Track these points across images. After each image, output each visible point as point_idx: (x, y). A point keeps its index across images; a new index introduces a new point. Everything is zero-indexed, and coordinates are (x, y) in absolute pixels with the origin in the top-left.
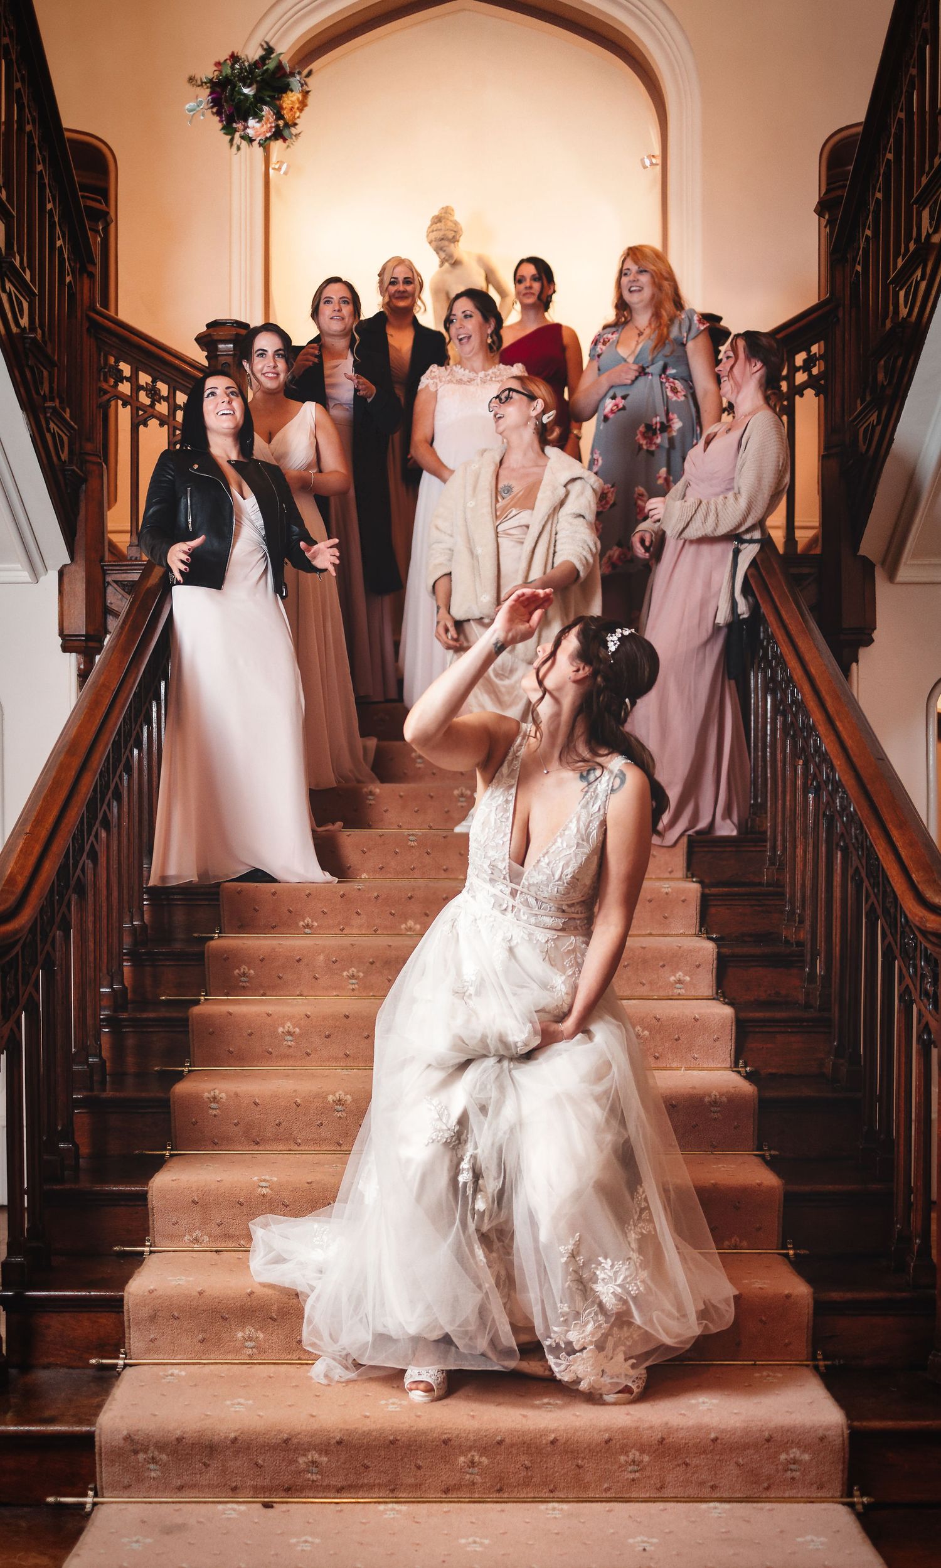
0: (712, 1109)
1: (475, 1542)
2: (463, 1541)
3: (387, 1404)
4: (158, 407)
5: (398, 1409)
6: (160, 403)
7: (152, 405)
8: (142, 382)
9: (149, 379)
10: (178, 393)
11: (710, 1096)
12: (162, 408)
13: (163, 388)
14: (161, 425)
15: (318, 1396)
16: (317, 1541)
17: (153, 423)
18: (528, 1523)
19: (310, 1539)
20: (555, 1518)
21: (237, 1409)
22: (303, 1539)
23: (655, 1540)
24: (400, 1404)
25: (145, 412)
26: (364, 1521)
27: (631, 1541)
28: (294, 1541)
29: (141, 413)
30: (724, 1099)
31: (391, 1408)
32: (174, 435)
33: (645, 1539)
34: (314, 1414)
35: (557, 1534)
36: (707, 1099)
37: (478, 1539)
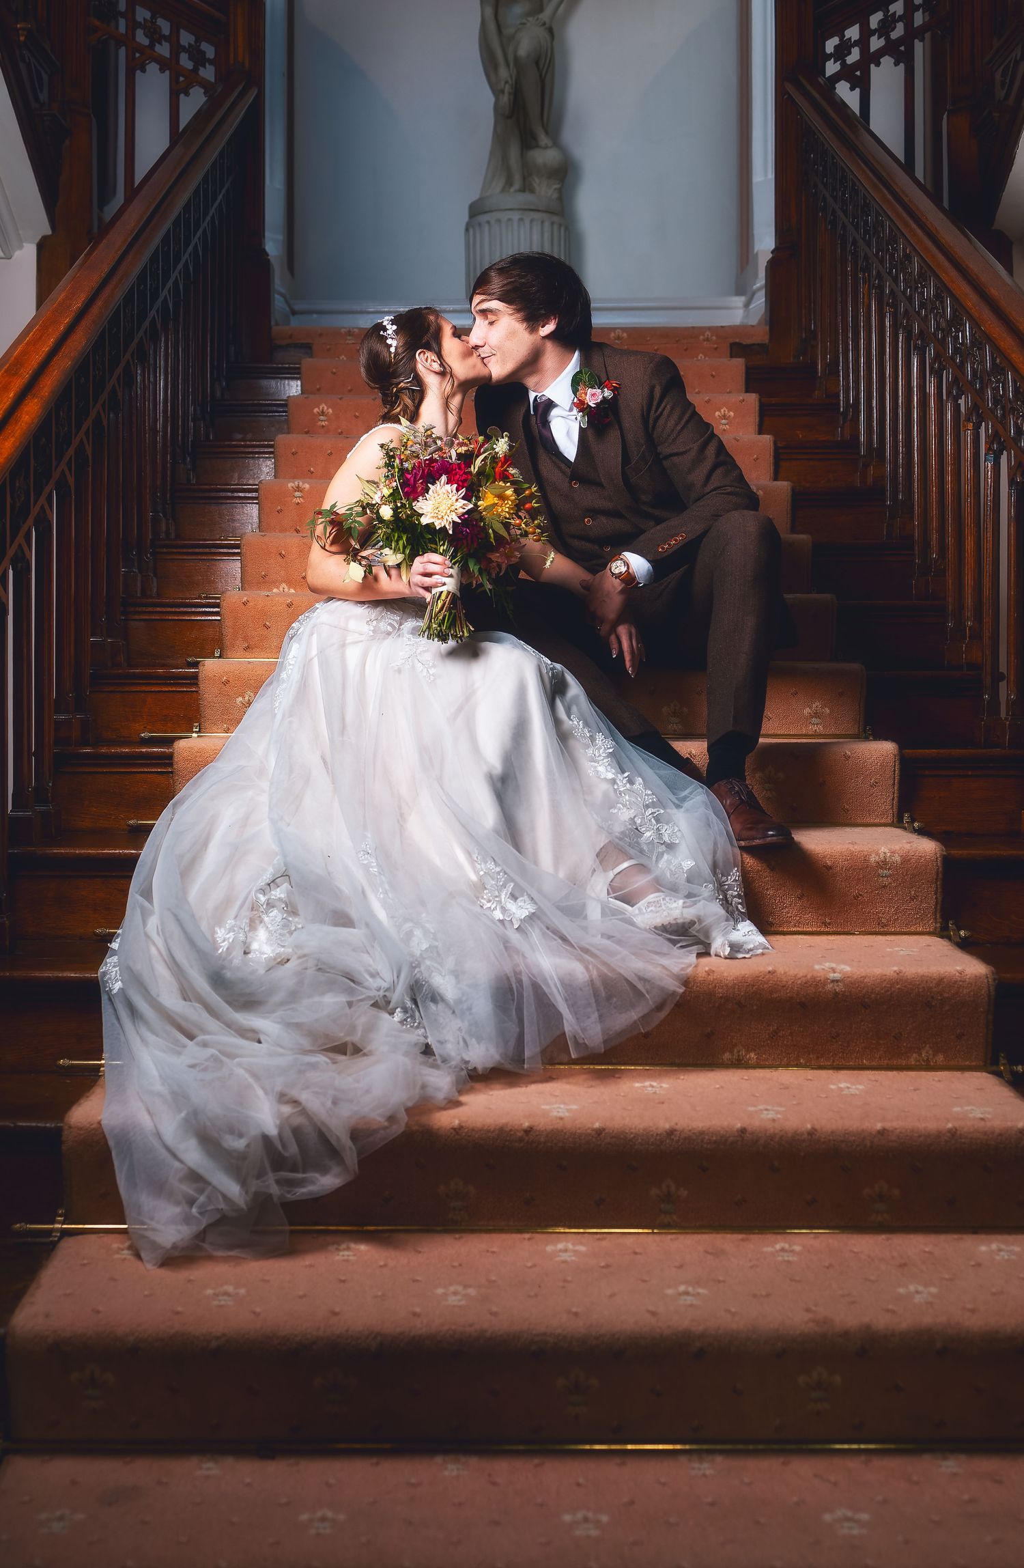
0: (880, 871)
1: (586, 1520)
2: (567, 1518)
3: (446, 1295)
4: (158, 48)
5: (463, 1303)
6: (161, 44)
7: (152, 46)
8: (139, 18)
9: (148, 15)
10: (182, 31)
11: (878, 854)
12: (164, 50)
13: (165, 26)
14: (162, 70)
15: (344, 1281)
16: (342, 1517)
17: (153, 68)
18: (664, 1484)
19: (329, 1514)
20: (704, 1476)
21: (222, 1303)
22: (319, 1514)
23: (865, 1517)
24: (465, 1295)
25: (142, 54)
26: (413, 1481)
27: (828, 1517)
28: (304, 1517)
29: (137, 55)
30: (897, 858)
31: (452, 1300)
32: (177, 81)
33: (850, 1514)
34: (337, 1310)
35: (713, 1504)
36: (873, 859)
37: (590, 1515)
